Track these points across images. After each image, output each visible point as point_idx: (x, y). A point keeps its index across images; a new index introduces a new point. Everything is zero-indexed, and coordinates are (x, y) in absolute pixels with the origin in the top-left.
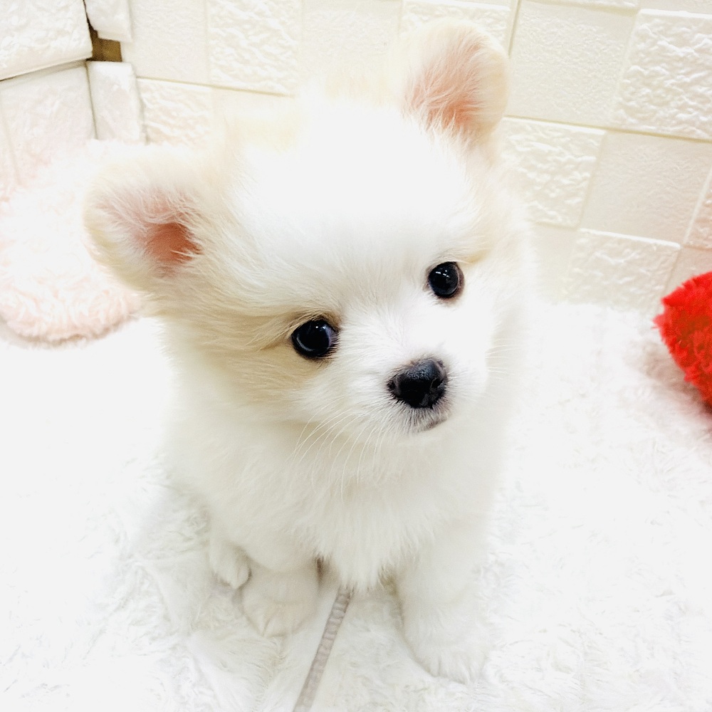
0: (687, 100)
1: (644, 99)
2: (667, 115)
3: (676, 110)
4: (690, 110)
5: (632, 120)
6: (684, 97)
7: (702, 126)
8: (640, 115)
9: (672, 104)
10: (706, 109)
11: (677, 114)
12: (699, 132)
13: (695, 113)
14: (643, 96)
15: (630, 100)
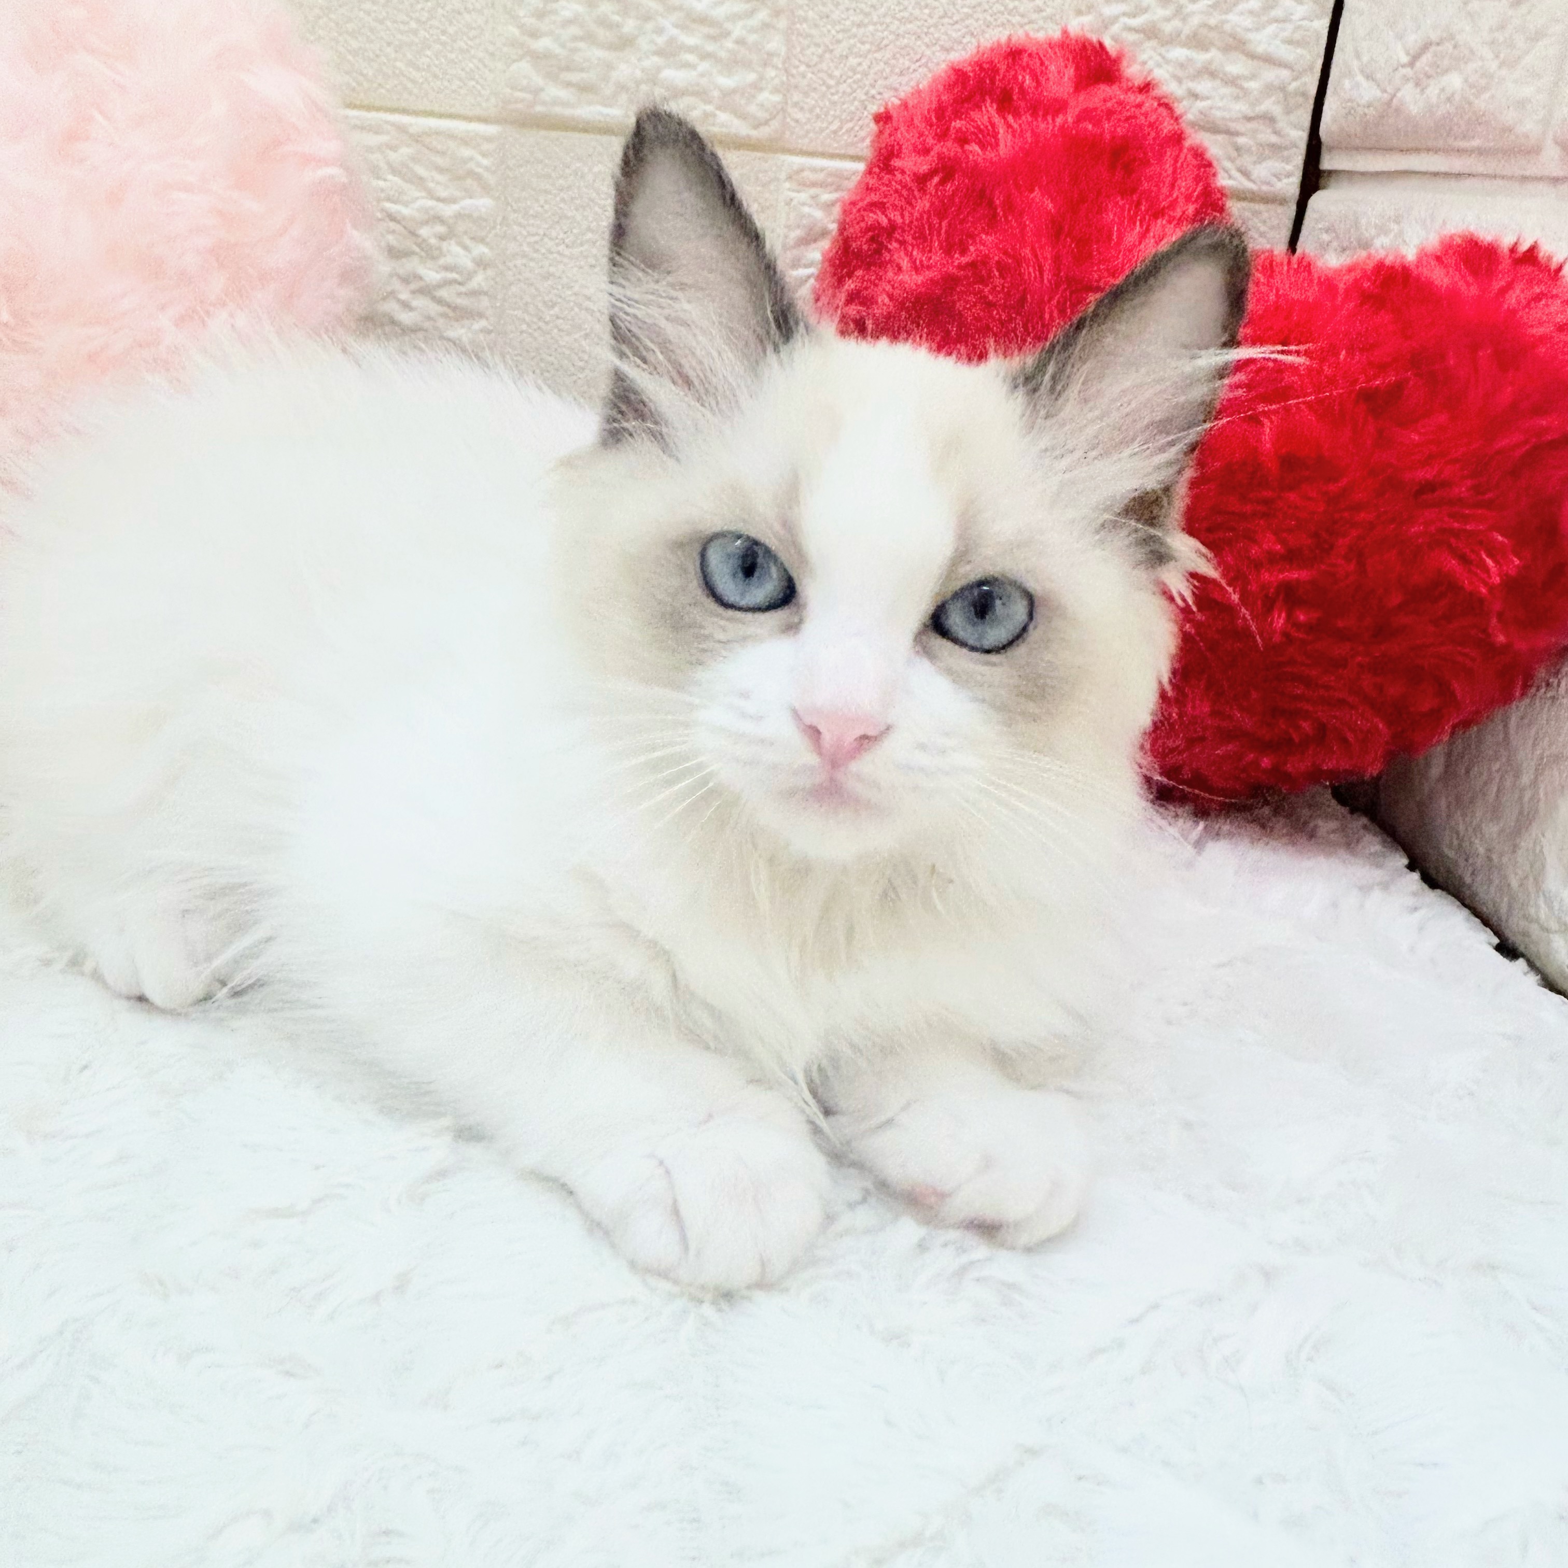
0: (675, 32)
1: (574, 30)
2: (638, 74)
3: (656, 59)
4: (690, 58)
5: (554, 91)
6: (666, 23)
7: (727, 100)
8: (574, 77)
9: (644, 43)
10: (723, 54)
11: (659, 69)
12: (723, 117)
13: (704, 66)
14: (568, 22)
15: (534, 34)
